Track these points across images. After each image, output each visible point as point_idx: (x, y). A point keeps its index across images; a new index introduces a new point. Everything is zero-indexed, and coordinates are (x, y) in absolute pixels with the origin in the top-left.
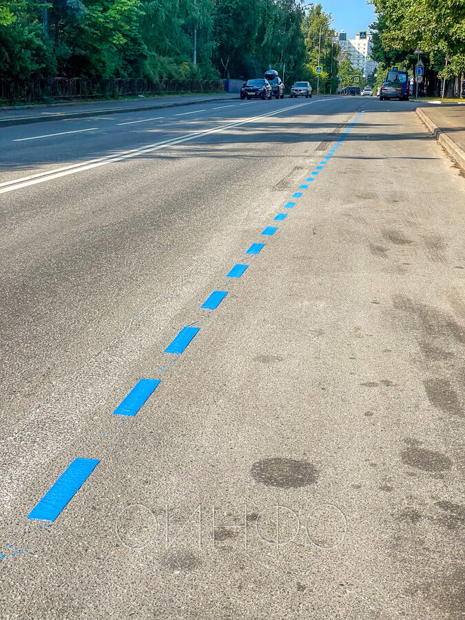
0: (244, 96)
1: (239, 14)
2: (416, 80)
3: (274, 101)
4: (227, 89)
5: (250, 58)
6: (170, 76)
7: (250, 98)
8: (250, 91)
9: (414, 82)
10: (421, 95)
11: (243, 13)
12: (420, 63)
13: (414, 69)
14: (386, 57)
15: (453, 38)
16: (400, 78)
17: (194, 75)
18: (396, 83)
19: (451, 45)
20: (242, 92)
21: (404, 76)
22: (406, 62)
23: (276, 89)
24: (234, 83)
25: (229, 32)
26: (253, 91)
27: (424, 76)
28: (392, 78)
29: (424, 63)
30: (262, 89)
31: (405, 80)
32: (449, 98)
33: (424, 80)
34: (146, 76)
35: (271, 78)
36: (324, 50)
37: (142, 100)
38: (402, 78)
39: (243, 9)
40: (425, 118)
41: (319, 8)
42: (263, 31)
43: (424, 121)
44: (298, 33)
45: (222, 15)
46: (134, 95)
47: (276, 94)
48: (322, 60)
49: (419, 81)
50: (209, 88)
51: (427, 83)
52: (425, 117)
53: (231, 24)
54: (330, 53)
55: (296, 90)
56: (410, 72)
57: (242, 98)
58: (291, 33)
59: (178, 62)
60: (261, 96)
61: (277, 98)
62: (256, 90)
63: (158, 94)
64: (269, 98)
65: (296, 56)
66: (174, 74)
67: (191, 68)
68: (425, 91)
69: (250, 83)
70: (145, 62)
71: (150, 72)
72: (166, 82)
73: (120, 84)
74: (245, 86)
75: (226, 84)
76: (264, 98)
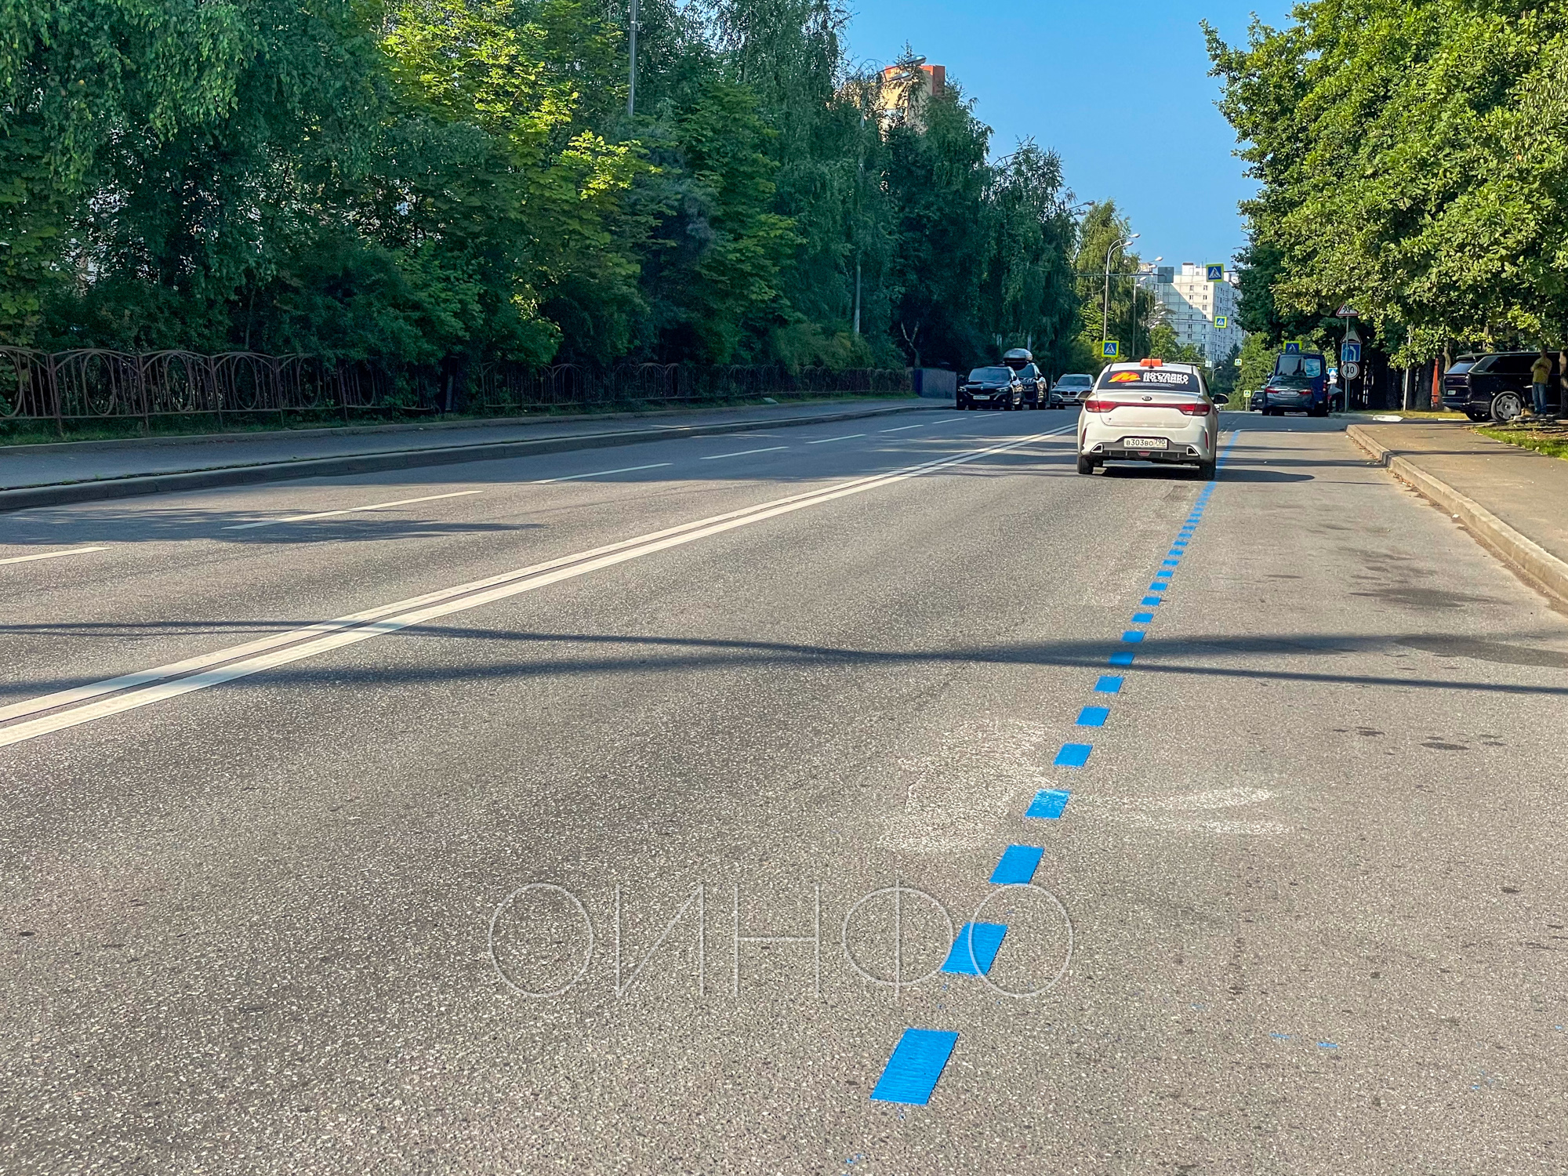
0: (966, 402)
1: (945, 231)
2: (1344, 373)
3: (1027, 414)
4: (918, 390)
5: (965, 325)
6: (818, 362)
7: (975, 406)
8: (978, 392)
9: (1340, 377)
10: (1356, 406)
11: (951, 229)
12: (1352, 335)
13: (1338, 349)
14: (1270, 322)
15: (1410, 301)
16: (1307, 368)
17: (859, 360)
18: (1298, 377)
19: (1407, 310)
20: (959, 395)
21: (1317, 364)
22: (1319, 333)
23: (1031, 389)
24: (934, 377)
25: (923, 270)
26: (986, 392)
27: (1361, 365)
28: (1288, 366)
29: (1362, 337)
30: (1005, 389)
31: (1317, 373)
32: (1422, 411)
33: (1361, 373)
34: (780, 362)
35: (1019, 364)
36: (1115, 305)
37: (772, 409)
38: (1312, 368)
39: (953, 222)
40: (1363, 439)
41: (1109, 209)
42: (999, 267)
43: (1363, 444)
44: (1060, 269)
45: (909, 235)
46: (757, 398)
47: (1030, 398)
48: (1113, 328)
49: (1351, 376)
50: (888, 386)
51: (1369, 380)
52: (1366, 437)
53: (926, 252)
54: (1130, 311)
55: (1065, 393)
56: (1329, 355)
57: (960, 407)
58: (1042, 268)
59: (829, 333)
60: (1002, 402)
61: (1033, 407)
62: (993, 390)
63: (797, 397)
64: (1019, 408)
65: (1056, 319)
66: (824, 357)
67: (853, 343)
68: (1365, 399)
69: (975, 375)
70: (780, 332)
71: (784, 350)
72: (810, 375)
73: (738, 376)
74: (965, 381)
75: (918, 377)
76: (1008, 407)
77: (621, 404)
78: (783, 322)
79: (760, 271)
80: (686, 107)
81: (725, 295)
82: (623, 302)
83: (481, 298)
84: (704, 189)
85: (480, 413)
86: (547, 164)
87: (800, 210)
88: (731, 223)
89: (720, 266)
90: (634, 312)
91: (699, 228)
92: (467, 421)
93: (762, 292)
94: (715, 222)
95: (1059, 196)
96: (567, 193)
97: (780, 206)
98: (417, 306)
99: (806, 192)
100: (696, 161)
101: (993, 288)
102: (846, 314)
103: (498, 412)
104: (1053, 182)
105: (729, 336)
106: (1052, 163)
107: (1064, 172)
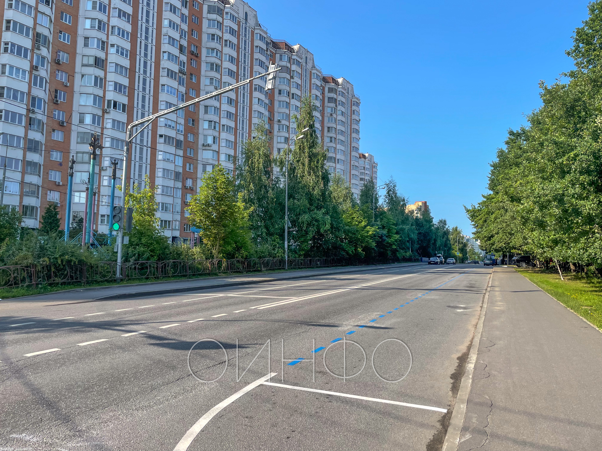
0: (430, 263)
1: (425, 234)
3: (441, 265)
4: (422, 261)
5: (430, 250)
6: (404, 257)
7: (432, 264)
8: (432, 261)
11: (427, 234)
16: (492, 257)
17: (411, 256)
20: (429, 262)
24: (424, 259)
25: (422, 241)
28: (489, 257)
30: (436, 261)
32: (511, 265)
35: (439, 257)
36: (460, 245)
37: (396, 265)
41: (456, 228)
42: (435, 240)
44: (448, 239)
45: (419, 235)
46: (394, 263)
47: (441, 262)
48: (459, 249)
50: (416, 260)
53: (422, 238)
54: (463, 246)
55: (449, 262)
57: (429, 264)
58: (444, 239)
59: (406, 252)
60: (436, 263)
62: (434, 261)
63: (401, 263)
64: (439, 264)
65: (447, 248)
67: (410, 254)
69: (431, 259)
70: (397, 253)
71: (398, 255)
72: (403, 259)
73: (391, 259)
74: (429, 260)
75: (421, 259)
76: (437, 264)
77: (373, 264)
78: (398, 251)
79: (394, 244)
80: (382, 219)
81: (388, 247)
82: (373, 249)
83: (354, 249)
84: (385, 232)
85: (354, 266)
86: (363, 230)
87: (400, 234)
88: (389, 236)
89: (388, 243)
90: (375, 250)
91: (384, 238)
92: (352, 267)
93: (394, 247)
94: (387, 237)
95: (447, 227)
96: (366, 234)
97: (397, 233)
98: (346, 251)
99: (401, 230)
100: (383, 227)
101: (434, 244)
102: (409, 249)
103: (356, 265)
104: (445, 224)
105: (389, 253)
106: (445, 221)
107: (447, 222)
